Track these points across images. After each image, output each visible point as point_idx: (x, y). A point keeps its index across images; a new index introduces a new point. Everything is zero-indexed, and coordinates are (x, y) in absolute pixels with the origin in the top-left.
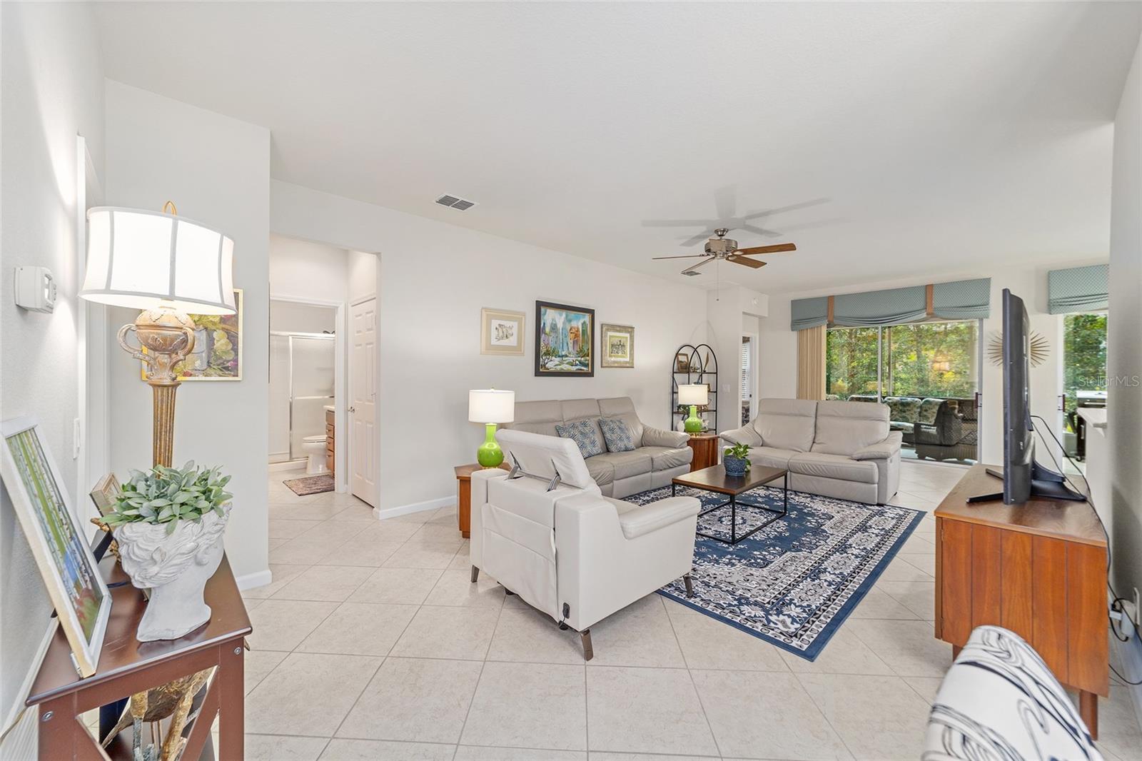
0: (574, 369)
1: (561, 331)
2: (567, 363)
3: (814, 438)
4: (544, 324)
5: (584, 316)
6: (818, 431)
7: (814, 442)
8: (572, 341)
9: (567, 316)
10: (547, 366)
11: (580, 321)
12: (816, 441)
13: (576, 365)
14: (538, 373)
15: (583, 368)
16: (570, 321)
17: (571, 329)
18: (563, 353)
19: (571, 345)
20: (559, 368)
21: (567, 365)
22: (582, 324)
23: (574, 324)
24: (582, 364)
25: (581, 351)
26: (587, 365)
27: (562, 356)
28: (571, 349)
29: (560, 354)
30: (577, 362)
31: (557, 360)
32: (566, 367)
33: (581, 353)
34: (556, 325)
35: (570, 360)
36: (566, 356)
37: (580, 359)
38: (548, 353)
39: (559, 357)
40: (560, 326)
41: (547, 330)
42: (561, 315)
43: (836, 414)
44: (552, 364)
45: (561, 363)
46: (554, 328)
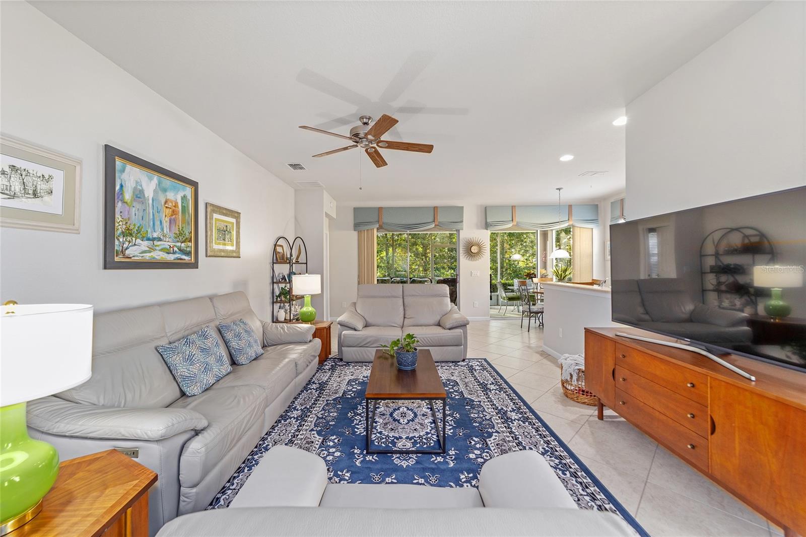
0: (171, 258)
1: (151, 202)
2: (162, 250)
3: (404, 315)
4: (122, 186)
5: (184, 190)
6: (406, 309)
7: (404, 318)
8: (167, 219)
9: (160, 183)
10: (127, 252)
11: (178, 195)
12: (406, 316)
13: (174, 253)
14: (108, 264)
15: (184, 257)
16: (165, 190)
17: (166, 202)
18: (155, 235)
19: (166, 225)
20: (147, 256)
21: (161, 253)
22: (182, 199)
23: (170, 195)
24: (182, 251)
25: (181, 234)
26: (188, 254)
27: (153, 239)
28: (166, 230)
29: (150, 236)
30: (176, 249)
31: (144, 245)
32: (159, 256)
33: (180, 236)
34: (142, 192)
35: (166, 244)
36: (160, 239)
37: (179, 244)
38: (128, 233)
39: (148, 239)
40: (149, 193)
41: (128, 196)
42: (151, 179)
43: (417, 294)
44: (137, 250)
45: (151, 249)
46: (139, 195)
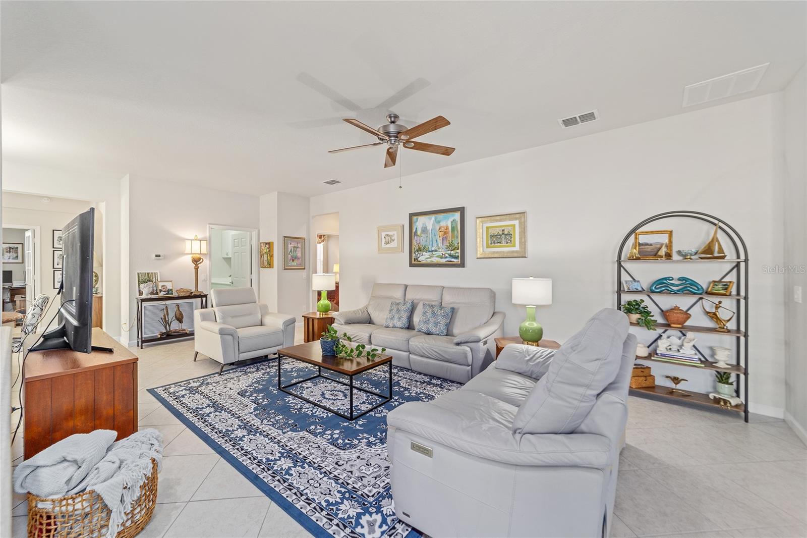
0: (443, 261)
1: (430, 232)
2: (437, 256)
4: (416, 228)
5: (453, 216)
8: (441, 238)
9: (436, 219)
10: (419, 259)
11: (448, 221)
13: (446, 258)
14: (411, 265)
15: (453, 260)
16: (439, 222)
17: (440, 228)
18: (433, 249)
19: (440, 242)
20: (429, 261)
21: (437, 258)
22: (452, 222)
23: (443, 224)
24: (451, 256)
25: (450, 245)
26: (457, 258)
27: (432, 251)
28: (440, 245)
29: (430, 249)
30: (447, 255)
31: (427, 255)
32: (435, 260)
33: (451, 247)
34: (426, 228)
35: (440, 253)
36: (436, 251)
37: (449, 252)
38: (419, 250)
39: (429, 252)
40: (430, 227)
41: (419, 233)
42: (430, 219)
44: (424, 258)
45: (431, 257)
46: (425, 230)
